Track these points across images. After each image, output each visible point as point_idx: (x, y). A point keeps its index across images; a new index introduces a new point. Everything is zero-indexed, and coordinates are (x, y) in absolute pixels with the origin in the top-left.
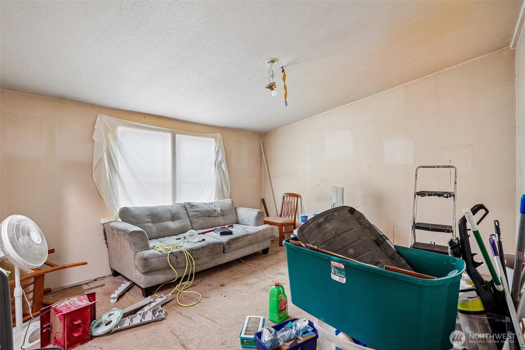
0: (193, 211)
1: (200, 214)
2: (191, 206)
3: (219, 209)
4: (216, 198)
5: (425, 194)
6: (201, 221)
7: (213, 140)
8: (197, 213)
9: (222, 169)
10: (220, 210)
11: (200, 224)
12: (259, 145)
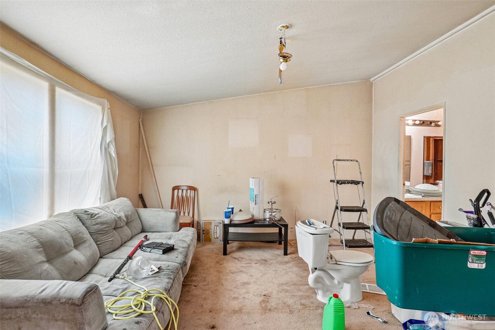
0: (97, 224)
1: (108, 227)
2: (90, 215)
3: (122, 214)
4: (101, 198)
5: (345, 183)
6: (111, 238)
7: (99, 108)
8: (104, 226)
9: (110, 154)
10: (124, 216)
11: (110, 243)
12: (138, 124)
